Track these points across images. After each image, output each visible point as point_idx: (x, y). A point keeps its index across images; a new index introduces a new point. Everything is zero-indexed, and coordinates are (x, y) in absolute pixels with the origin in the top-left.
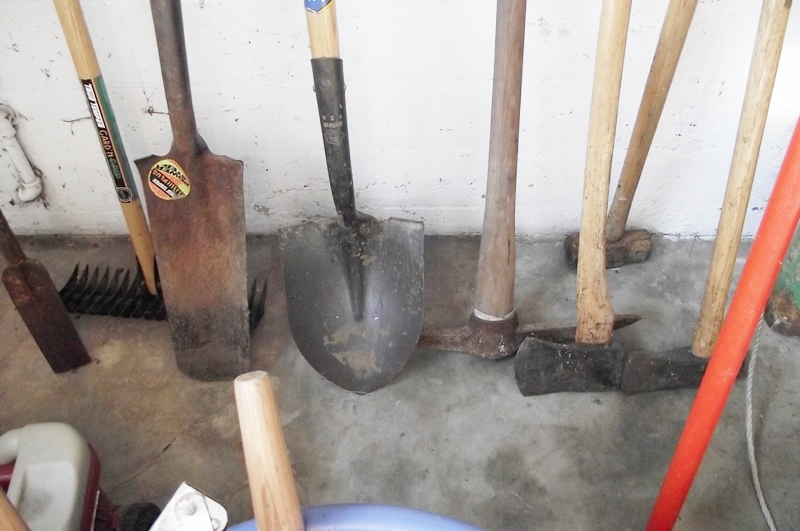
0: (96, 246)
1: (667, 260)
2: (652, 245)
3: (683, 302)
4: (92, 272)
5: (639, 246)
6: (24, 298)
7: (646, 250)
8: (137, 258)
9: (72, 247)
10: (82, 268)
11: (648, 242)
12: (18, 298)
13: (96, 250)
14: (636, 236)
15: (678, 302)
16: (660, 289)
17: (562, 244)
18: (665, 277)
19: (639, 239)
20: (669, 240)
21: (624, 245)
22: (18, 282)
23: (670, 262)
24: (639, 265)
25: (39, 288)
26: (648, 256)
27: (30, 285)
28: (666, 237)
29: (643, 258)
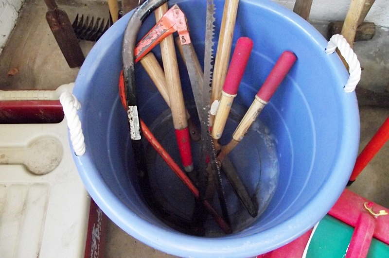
0: (86, 5)
1: (381, 41)
2: (375, 32)
3: (385, 64)
4: (85, 18)
5: (368, 31)
6: (57, 28)
7: (371, 34)
8: (110, 13)
9: (74, 5)
10: (80, 16)
11: (373, 29)
12: (53, 28)
13: (86, 7)
14: (368, 25)
15: (382, 63)
16: (374, 55)
17: (327, 26)
18: (378, 50)
19: (370, 28)
20: (383, 30)
21: (361, 30)
22: (54, 19)
23: (382, 42)
24: (365, 42)
25: (63, 24)
26: (372, 37)
27: (59, 22)
28: (382, 28)
29: (369, 38)
